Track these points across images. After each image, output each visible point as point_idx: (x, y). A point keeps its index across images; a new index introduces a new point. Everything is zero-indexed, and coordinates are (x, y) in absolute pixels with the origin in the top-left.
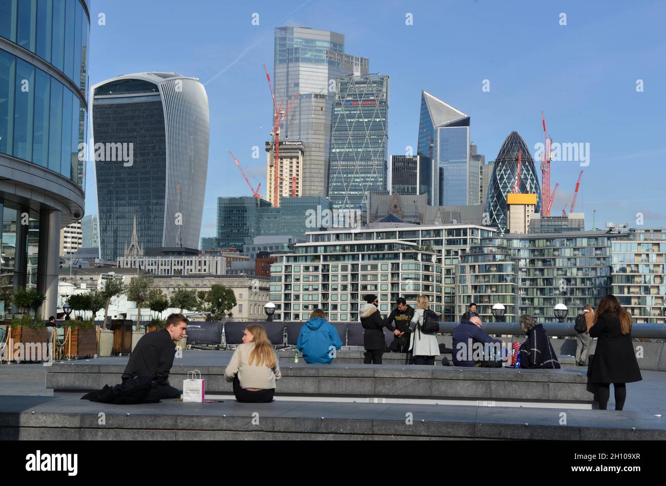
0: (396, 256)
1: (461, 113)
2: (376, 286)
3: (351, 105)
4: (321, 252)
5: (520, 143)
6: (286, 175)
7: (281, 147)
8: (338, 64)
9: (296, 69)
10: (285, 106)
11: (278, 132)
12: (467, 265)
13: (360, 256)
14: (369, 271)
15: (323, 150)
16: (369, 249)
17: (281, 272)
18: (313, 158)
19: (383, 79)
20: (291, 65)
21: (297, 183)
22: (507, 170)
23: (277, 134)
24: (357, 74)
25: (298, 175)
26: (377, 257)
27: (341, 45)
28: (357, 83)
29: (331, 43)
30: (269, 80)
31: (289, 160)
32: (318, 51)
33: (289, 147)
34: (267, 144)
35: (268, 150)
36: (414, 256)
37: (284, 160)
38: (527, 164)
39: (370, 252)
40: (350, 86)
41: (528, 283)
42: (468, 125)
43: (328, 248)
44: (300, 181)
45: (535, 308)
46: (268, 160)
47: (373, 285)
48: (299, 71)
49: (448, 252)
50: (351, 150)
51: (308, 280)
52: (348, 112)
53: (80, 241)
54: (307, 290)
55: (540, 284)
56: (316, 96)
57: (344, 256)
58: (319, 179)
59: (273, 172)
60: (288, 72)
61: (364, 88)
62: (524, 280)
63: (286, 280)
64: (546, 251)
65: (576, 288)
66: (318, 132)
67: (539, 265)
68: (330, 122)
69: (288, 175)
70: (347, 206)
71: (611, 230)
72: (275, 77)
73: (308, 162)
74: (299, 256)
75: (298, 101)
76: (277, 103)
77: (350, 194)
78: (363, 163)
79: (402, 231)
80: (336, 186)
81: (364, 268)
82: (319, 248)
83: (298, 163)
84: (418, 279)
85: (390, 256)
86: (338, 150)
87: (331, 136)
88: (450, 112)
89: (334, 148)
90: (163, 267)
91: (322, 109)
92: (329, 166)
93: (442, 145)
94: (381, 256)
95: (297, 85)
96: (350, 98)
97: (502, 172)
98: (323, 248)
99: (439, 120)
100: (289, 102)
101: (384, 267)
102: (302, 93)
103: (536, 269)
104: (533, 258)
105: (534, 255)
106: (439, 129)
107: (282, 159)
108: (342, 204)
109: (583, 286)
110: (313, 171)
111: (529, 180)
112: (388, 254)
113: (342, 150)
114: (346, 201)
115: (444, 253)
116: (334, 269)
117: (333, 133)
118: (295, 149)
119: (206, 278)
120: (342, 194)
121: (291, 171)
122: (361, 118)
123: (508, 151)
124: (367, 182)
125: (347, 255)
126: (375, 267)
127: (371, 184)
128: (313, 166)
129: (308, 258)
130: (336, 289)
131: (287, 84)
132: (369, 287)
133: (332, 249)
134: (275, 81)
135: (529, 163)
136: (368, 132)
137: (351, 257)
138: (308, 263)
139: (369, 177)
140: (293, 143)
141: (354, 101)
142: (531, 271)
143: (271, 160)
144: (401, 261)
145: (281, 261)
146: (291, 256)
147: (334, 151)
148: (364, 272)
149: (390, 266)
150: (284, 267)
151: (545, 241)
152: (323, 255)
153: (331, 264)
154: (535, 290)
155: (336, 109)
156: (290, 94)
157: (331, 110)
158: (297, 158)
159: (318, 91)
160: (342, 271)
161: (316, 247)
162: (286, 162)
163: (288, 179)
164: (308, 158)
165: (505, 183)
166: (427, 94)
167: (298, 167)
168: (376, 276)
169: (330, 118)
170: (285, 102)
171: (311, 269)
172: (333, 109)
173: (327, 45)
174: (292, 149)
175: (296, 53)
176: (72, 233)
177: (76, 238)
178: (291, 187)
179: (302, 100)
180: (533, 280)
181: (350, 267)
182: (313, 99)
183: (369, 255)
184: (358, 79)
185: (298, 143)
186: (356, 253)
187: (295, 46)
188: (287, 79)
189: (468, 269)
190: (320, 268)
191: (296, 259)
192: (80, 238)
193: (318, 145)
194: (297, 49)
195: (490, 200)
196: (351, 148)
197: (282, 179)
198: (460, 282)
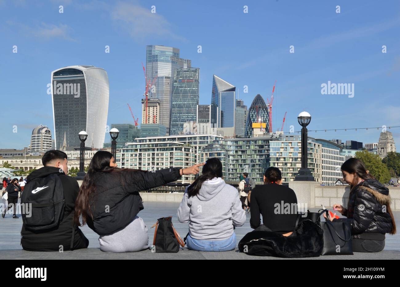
0: (172, 149)
1: (231, 85)
2: (163, 163)
3: (182, 82)
4: (138, 147)
5: (261, 100)
6: (151, 115)
7: (149, 101)
8: (177, 63)
9: (157, 65)
10: (151, 82)
11: (147, 94)
12: (204, 153)
13: (156, 149)
14: (160, 157)
15: (168, 103)
16: (160, 146)
17: (120, 157)
18: (164, 106)
19: (196, 69)
20: (154, 63)
21: (157, 118)
22: (255, 112)
23: (147, 96)
24: (185, 67)
25: (157, 115)
26: (164, 150)
27: (178, 54)
28: (184, 71)
29: (173, 53)
30: (144, 70)
31: (152, 107)
32: (166, 56)
33: (153, 101)
34: (142, 100)
35: (143, 103)
36: (180, 149)
37: (150, 108)
38: (264, 109)
39: (160, 147)
40: (181, 73)
41: (235, 162)
42: (234, 91)
43: (142, 146)
44: (158, 117)
45: (238, 174)
46: (143, 107)
47: (161, 163)
48: (158, 66)
49: (200, 147)
50: (181, 103)
51: (132, 161)
52: (180, 85)
53: (51, 145)
54: (132, 165)
55: (240, 162)
56: (166, 77)
57: (149, 149)
58: (166, 117)
59: (145, 113)
60: (152, 66)
61: (188, 74)
62: (233, 161)
63: (122, 161)
64: (243, 146)
65: (256, 164)
66: (166, 95)
67: (240, 153)
68: (172, 90)
69: (152, 114)
70: (179, 129)
71: (272, 137)
72: (146, 69)
73: (162, 109)
74: (129, 149)
75: (157, 80)
76: (147, 81)
77: (181, 123)
78: (187, 109)
79: (179, 138)
80: (174, 120)
81: (158, 155)
82: (138, 146)
83: (157, 109)
84: (182, 160)
85: (170, 149)
86: (175, 103)
87: (172, 96)
88: (226, 85)
89: (173, 102)
90: (74, 156)
91: (168, 84)
92: (171, 110)
93: (222, 100)
94: (166, 149)
95: (157, 72)
96: (181, 79)
97: (253, 113)
98: (139, 146)
99: (221, 89)
100: (153, 80)
101: (167, 154)
102: (159, 76)
103: (238, 155)
104: (237, 150)
105: (238, 149)
106: (221, 93)
107: (149, 107)
108: (177, 128)
109: (259, 163)
110: (164, 112)
111: (265, 117)
112: (169, 148)
113: (177, 103)
114: (179, 127)
115: (197, 148)
116: (144, 155)
117: (173, 95)
118: (155, 102)
119: (88, 160)
120: (177, 123)
121: (154, 113)
122: (186, 88)
123: (256, 103)
124: (189, 118)
125: (150, 149)
126: (162, 154)
127: (191, 119)
128: (164, 110)
129: (133, 150)
130: (145, 165)
131: (152, 72)
132: (160, 164)
133: (144, 146)
134: (146, 71)
135: (265, 109)
136: (189, 95)
137: (152, 150)
138: (133, 153)
139: (190, 116)
140: (154, 100)
141: (183, 80)
142: (236, 156)
143: (144, 108)
144: (174, 151)
145: (120, 152)
146: (125, 150)
147: (173, 103)
148: (158, 157)
149: (169, 153)
150: (121, 155)
151: (242, 142)
152: (139, 149)
153: (142, 153)
154: (238, 165)
155: (174, 84)
156: (153, 77)
157: (172, 84)
158: (157, 107)
159: (167, 75)
160: (148, 156)
161: (136, 145)
162: (151, 108)
163: (152, 116)
164: (162, 107)
165: (254, 118)
166: (215, 76)
167: (157, 111)
168: (163, 158)
169: (172, 88)
170: (151, 81)
171: (134, 155)
172: (173, 83)
173: (171, 54)
174: (154, 102)
175: (156, 58)
176: (47, 141)
177: (49, 144)
178: (153, 120)
179: (159, 80)
180: (237, 160)
181: (151, 155)
182: (164, 79)
183: (160, 148)
184: (186, 70)
185: (157, 100)
186: (154, 148)
187: (156, 54)
188: (152, 70)
189: (204, 155)
190: (138, 155)
191: (127, 151)
192: (51, 144)
193: (166, 101)
194: (157, 56)
195: (247, 126)
196: (181, 102)
197: (149, 116)
198: (201, 161)
